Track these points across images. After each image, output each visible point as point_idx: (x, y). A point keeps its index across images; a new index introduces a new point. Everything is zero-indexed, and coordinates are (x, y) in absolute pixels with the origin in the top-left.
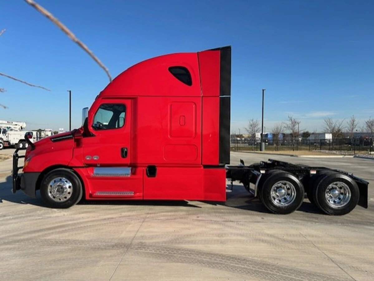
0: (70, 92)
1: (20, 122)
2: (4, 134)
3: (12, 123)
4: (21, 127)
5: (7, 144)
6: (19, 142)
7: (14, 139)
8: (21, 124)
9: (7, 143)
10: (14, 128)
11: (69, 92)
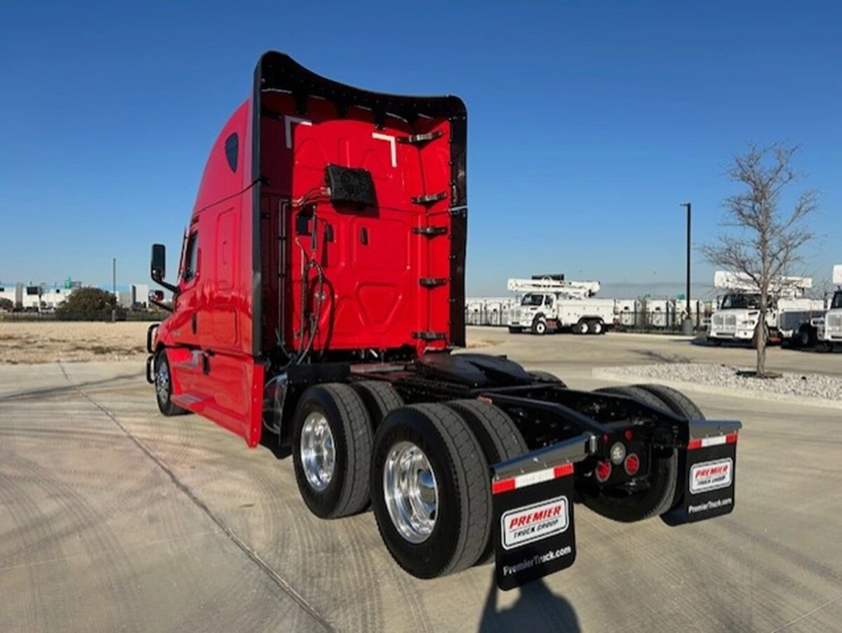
0: (689, 206)
1: (588, 281)
2: (548, 306)
3: (570, 284)
4: (590, 291)
5: (553, 325)
6: (579, 322)
7: (569, 314)
8: (588, 286)
9: (555, 323)
10: (575, 293)
11: (686, 208)
